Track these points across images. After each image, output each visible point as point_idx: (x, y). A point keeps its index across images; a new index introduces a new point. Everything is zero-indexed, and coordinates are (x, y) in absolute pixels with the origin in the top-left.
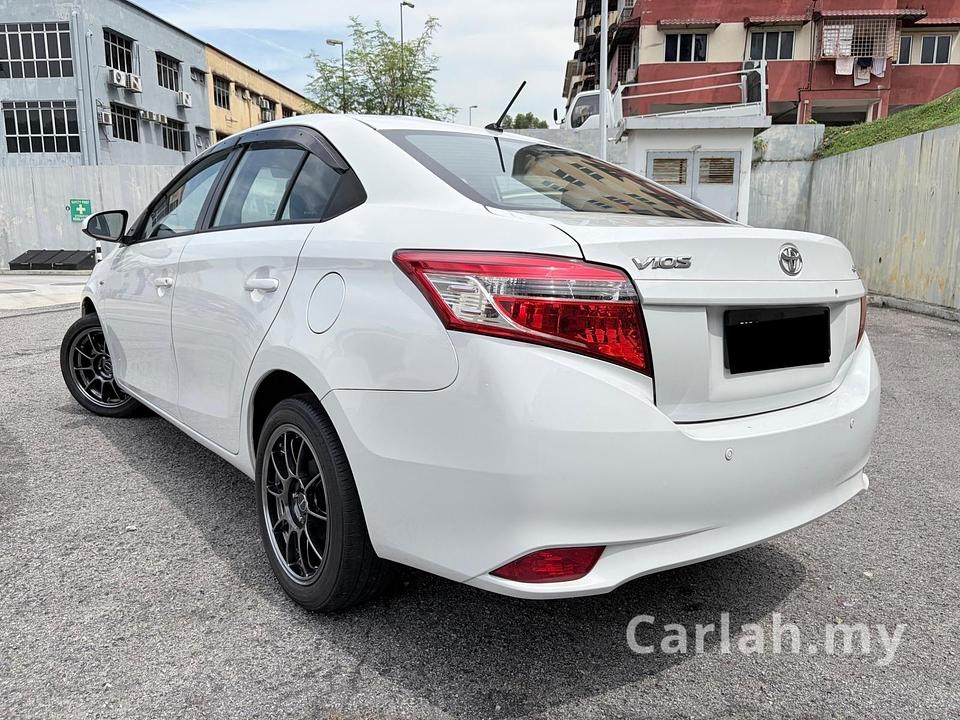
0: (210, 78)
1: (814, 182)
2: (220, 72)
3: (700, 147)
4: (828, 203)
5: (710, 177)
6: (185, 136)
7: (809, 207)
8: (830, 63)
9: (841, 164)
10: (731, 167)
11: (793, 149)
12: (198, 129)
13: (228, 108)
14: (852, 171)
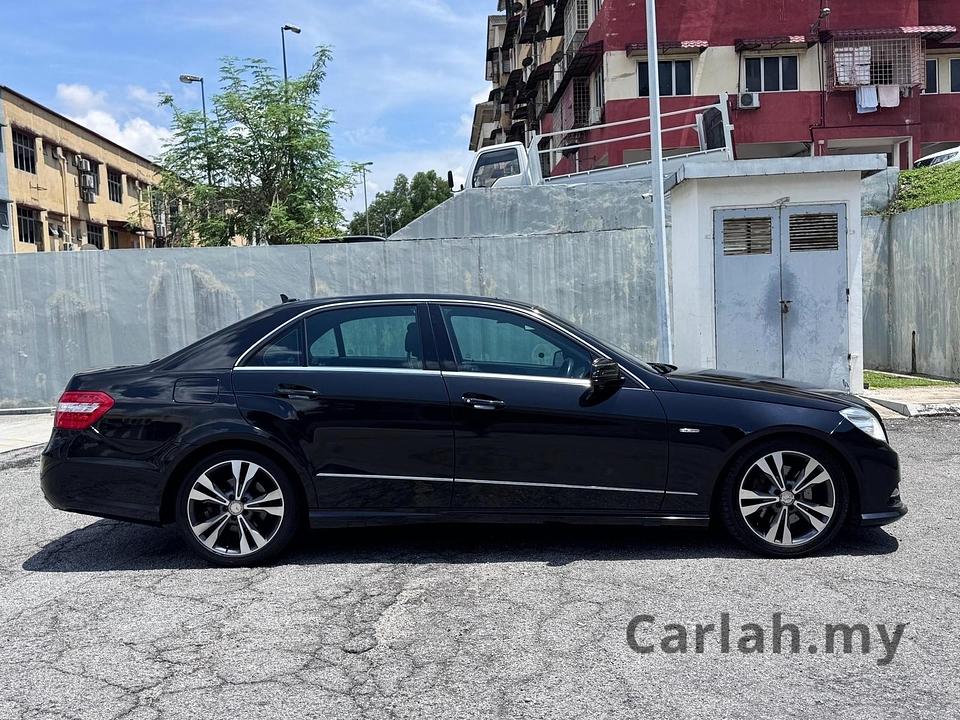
0: (8, 132)
1: (895, 243)
2: (22, 124)
3: (787, 200)
7: (891, 275)
8: (849, 95)
10: (834, 226)
13: (34, 172)
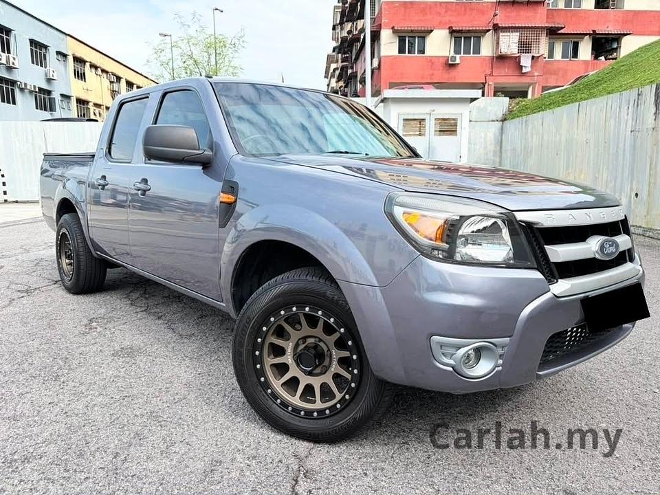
0: (70, 59)
1: (503, 136)
2: (78, 55)
3: (434, 111)
4: (514, 150)
5: (440, 131)
6: (52, 101)
7: (501, 152)
8: (506, 59)
9: (522, 123)
10: (456, 125)
11: (490, 113)
12: (62, 95)
13: (85, 81)
14: (530, 128)
